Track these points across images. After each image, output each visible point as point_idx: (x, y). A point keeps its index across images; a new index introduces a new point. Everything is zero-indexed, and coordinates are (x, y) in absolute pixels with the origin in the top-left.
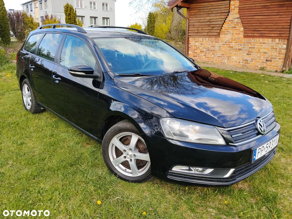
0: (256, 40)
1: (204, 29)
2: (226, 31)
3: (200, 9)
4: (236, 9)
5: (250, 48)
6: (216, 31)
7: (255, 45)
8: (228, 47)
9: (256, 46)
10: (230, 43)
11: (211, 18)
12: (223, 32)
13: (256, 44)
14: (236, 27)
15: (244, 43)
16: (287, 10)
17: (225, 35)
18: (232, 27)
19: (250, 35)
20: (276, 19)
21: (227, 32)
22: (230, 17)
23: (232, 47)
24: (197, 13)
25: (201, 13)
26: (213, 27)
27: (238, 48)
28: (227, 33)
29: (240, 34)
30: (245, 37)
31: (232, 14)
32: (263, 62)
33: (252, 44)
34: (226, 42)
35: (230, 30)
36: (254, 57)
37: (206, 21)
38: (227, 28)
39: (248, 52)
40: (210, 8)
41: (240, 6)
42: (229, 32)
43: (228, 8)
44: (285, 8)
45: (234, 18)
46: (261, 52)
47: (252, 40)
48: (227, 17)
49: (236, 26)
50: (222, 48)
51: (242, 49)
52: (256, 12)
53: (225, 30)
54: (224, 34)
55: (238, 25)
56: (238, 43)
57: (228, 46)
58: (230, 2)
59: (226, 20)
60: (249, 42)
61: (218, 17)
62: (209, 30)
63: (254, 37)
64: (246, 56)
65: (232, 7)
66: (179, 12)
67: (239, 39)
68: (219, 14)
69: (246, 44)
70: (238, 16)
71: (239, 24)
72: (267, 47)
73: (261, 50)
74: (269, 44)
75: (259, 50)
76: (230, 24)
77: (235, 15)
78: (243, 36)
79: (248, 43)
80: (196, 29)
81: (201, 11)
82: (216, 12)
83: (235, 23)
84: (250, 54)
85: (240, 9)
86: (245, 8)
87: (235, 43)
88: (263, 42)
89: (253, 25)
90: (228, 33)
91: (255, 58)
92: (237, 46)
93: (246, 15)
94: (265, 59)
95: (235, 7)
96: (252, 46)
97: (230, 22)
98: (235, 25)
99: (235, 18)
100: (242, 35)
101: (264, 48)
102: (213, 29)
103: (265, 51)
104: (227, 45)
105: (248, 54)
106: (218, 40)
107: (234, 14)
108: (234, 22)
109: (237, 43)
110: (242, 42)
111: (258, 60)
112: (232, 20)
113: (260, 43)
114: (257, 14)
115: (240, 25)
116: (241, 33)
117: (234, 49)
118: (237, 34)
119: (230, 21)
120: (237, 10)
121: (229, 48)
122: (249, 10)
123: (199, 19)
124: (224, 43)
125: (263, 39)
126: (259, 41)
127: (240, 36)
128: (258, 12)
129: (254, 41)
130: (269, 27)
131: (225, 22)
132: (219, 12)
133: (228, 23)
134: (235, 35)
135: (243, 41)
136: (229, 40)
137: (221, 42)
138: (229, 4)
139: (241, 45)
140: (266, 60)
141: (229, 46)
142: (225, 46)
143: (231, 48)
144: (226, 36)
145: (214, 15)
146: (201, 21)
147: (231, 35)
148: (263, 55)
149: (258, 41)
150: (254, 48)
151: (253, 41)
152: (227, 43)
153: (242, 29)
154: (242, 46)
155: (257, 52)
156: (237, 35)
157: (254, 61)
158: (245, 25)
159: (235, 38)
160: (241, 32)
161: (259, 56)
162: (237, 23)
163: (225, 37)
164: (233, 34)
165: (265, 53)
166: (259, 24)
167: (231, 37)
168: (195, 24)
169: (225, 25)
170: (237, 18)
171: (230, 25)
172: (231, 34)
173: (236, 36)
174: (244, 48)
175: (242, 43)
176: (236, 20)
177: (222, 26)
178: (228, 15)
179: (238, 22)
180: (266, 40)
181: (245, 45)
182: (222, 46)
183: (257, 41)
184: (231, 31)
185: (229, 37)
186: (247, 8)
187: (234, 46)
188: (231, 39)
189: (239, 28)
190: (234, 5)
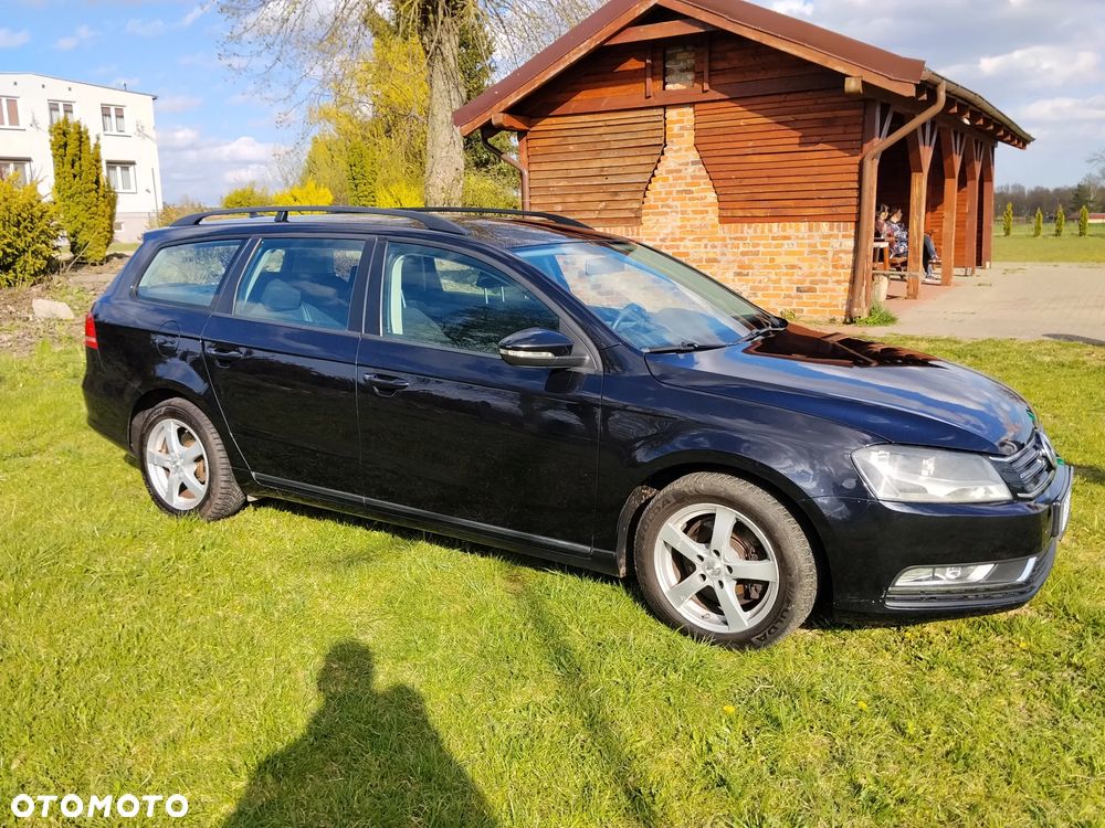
0: (759, 231)
1: (585, 198)
2: (660, 203)
3: (565, 133)
4: (686, 133)
5: (743, 254)
6: (628, 205)
7: (758, 245)
9: (761, 249)
10: (678, 243)
11: (607, 163)
12: (650, 208)
13: (762, 242)
14: (691, 192)
15: (724, 239)
16: (845, 133)
17: (657, 217)
18: (678, 192)
19: (740, 213)
20: (816, 163)
21: (663, 206)
22: (670, 161)
23: (685, 253)
24: (555, 150)
25: (571, 147)
26: (616, 193)
27: (705, 256)
28: (664, 209)
29: (707, 212)
30: (723, 220)
31: (676, 151)
32: (789, 296)
33: (748, 241)
35: (673, 201)
36: (760, 282)
37: (590, 172)
38: (663, 195)
39: (739, 267)
40: (601, 130)
41: (698, 126)
42: (670, 207)
43: (661, 133)
44: (840, 130)
45: (683, 164)
46: (779, 267)
47: (748, 230)
48: (659, 161)
49: (692, 188)
51: (719, 257)
52: (750, 144)
53: (656, 200)
54: (654, 214)
55: (699, 184)
56: (704, 242)
57: (671, 251)
58: (665, 113)
59: (656, 168)
60: (739, 235)
61: (629, 161)
62: (603, 204)
63: (753, 219)
64: (733, 280)
65: (674, 129)
66: (489, 145)
67: (706, 227)
68: (632, 152)
69: (728, 241)
70: (694, 155)
71: (702, 181)
72: (795, 249)
73: (779, 260)
74: (803, 238)
75: (772, 260)
76: (671, 181)
77: (683, 153)
78: (717, 219)
79: (735, 239)
80: (558, 200)
81: (570, 140)
82: (622, 144)
83: (689, 180)
84: (747, 275)
85: (699, 133)
86: (716, 132)
87: (693, 240)
88: (782, 234)
89: (745, 182)
90: (669, 210)
91: (762, 285)
93: (722, 153)
94: (795, 286)
95: (681, 128)
96: (751, 249)
97: (670, 176)
98: (687, 185)
99: (687, 164)
100: (713, 216)
101: (788, 253)
102: (616, 198)
103: (793, 260)
104: (667, 247)
105: (739, 274)
106: (638, 234)
107: (680, 150)
108: (682, 174)
109: (700, 240)
110: (718, 235)
111: (771, 292)
112: (678, 168)
113: (773, 238)
114: (758, 150)
115: (706, 184)
116: (709, 209)
117: (693, 260)
118: (695, 212)
119: (669, 172)
120: (689, 137)
122: (728, 138)
123: (565, 166)
124: (657, 242)
125: (781, 224)
126: (770, 231)
127: (707, 218)
128: (758, 143)
129: (755, 231)
130: (798, 187)
131: (653, 176)
132: (633, 144)
133: (666, 179)
134: (691, 216)
135: (720, 234)
136: (672, 233)
137: (648, 239)
138: (661, 118)
139: (714, 247)
140: (799, 290)
144: (662, 219)
145: (616, 154)
146: (573, 174)
147: (680, 215)
148: (787, 274)
149: (766, 231)
150: (757, 253)
151: (751, 231)
152: (668, 243)
153: (712, 197)
154: (718, 250)
155: (766, 267)
156: (699, 216)
157: (760, 293)
158: (721, 183)
159: (691, 226)
160: (710, 205)
161: (773, 277)
162: (693, 177)
163: (658, 222)
164: (683, 213)
165: (793, 267)
166: (765, 180)
167: (679, 224)
168: (550, 184)
169: (656, 186)
170: (694, 163)
171: (671, 185)
172: (677, 212)
173: (696, 220)
174: (724, 254)
175: (718, 239)
176: (691, 169)
177: (647, 189)
178: (663, 153)
179: (698, 174)
180: (791, 228)
181: (726, 246)
183: (763, 232)
184: (678, 203)
185: (675, 224)
186: (722, 130)
187: (690, 251)
188: (680, 228)
189: (703, 195)
190: (677, 122)
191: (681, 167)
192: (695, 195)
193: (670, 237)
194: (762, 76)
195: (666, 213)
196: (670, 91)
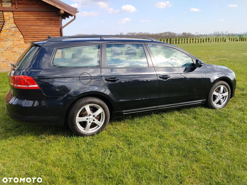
2: (5, 38)
8: (11, 52)
10: (13, 49)
14: (15, 35)
17: (4, 42)
18: (10, 35)
19: (31, 41)
20: (49, 29)
21: (6, 39)
22: (6, 26)
23: (16, 52)
28: (7, 40)
29: (20, 40)
30: (26, 42)
31: (8, 24)
34: (7, 48)
35: (9, 37)
38: (6, 36)
41: (14, 18)
42: (8, 39)
43: (2, 18)
44: (54, 22)
45: (11, 27)
48: (3, 26)
49: (15, 34)
50: (5, 54)
52: (31, 23)
53: (3, 37)
55: (17, 33)
56: (21, 48)
57: (11, 51)
58: (3, 13)
59: (2, 28)
65: (6, 18)
67: (21, 44)
70: (14, 25)
71: (18, 32)
77: (11, 24)
78: (24, 42)
83: (13, 32)
85: (15, 20)
86: (20, 19)
87: (18, 48)
89: (31, 33)
90: (8, 40)
92: (21, 50)
93: (23, 25)
95: (9, 18)
97: (7, 31)
98: (13, 33)
99: (12, 27)
104: (9, 50)
108: (11, 30)
109: (19, 48)
110: (25, 47)
112: (9, 28)
114: (33, 25)
115: (19, 33)
117: (18, 53)
118: (17, 40)
119: (7, 29)
120: (12, 20)
121: (13, 53)
122: (24, 21)
124: (6, 49)
127: (21, 42)
128: (33, 23)
130: (46, 35)
131: (1, 30)
134: (16, 41)
136: (10, 46)
137: (2, 48)
139: (24, 50)
141: (12, 51)
142: (8, 51)
143: (15, 53)
144: (6, 42)
147: (12, 41)
153: (22, 36)
156: (17, 42)
158: (24, 33)
159: (16, 44)
160: (21, 38)
162: (15, 31)
163: (5, 43)
164: (13, 41)
166: (37, 33)
167: (12, 43)
169: (3, 33)
170: (14, 27)
171: (8, 33)
172: (11, 41)
173: (18, 43)
176: (14, 29)
178: (4, 24)
179: (16, 30)
182: (4, 52)
184: (11, 38)
185: (11, 44)
186: (22, 19)
187: (17, 51)
188: (12, 45)
189: (19, 36)
190: (8, 16)
191: (10, 28)
192: (16, 36)
193: (10, 47)
194: (32, 6)
196: (4, 7)
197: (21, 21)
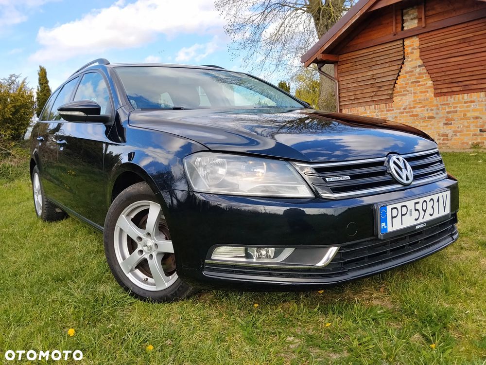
0: (456, 99)
1: (365, 91)
2: (402, 90)
3: (355, 60)
4: (415, 51)
5: (448, 112)
6: (386, 92)
7: (456, 107)
8: (411, 116)
9: (458, 109)
10: (413, 109)
11: (375, 72)
12: (398, 92)
13: (459, 105)
14: (419, 82)
15: (437, 105)
17: (401, 97)
18: (412, 82)
19: (446, 90)
21: (404, 91)
22: (407, 67)
23: (417, 115)
24: (350, 69)
25: (358, 67)
26: (380, 87)
27: (427, 115)
28: (405, 93)
29: (427, 92)
30: (437, 95)
31: (410, 61)
32: (475, 135)
33: (451, 105)
34: (405, 109)
35: (410, 87)
36: (458, 128)
37: (367, 78)
38: (404, 85)
39: (446, 120)
40: (372, 56)
41: (421, 47)
42: (408, 91)
43: (402, 53)
45: (414, 68)
46: (469, 118)
47: (450, 99)
48: (401, 68)
49: (419, 80)
50: (401, 120)
51: (435, 116)
52: (449, 52)
53: (400, 88)
54: (399, 95)
55: (423, 77)
56: (427, 108)
57: (409, 114)
58: (404, 42)
59: (400, 71)
60: (445, 102)
61: (386, 70)
62: (374, 93)
63: (452, 93)
64: (443, 128)
65: (408, 50)
66: (322, 71)
67: (427, 99)
68: (387, 65)
69: (440, 106)
70: (420, 62)
71: (424, 75)
72: (478, 107)
73: (468, 115)
74: (482, 101)
75: (465, 115)
76: (408, 78)
77: (414, 62)
78: (433, 95)
79: (443, 105)
80: (352, 94)
81: (357, 63)
82: (383, 61)
83: (417, 75)
84: (451, 124)
85: (422, 51)
86: (431, 48)
87: (421, 107)
88: (469, 100)
89: (447, 73)
90: (407, 93)
91: (460, 129)
92: (426, 112)
93: (434, 59)
94: (479, 129)
95: (413, 49)
96: (452, 109)
97: (407, 75)
98: (417, 78)
99: (416, 67)
100: (431, 94)
101: (474, 110)
102: (381, 89)
103: (477, 114)
104: (407, 112)
105: (446, 124)
106: (392, 107)
107: (412, 60)
108: (414, 73)
109: (424, 107)
110: (434, 104)
111: (465, 133)
112: (411, 70)
113: (465, 103)
114: (453, 55)
115: (426, 76)
116: (429, 90)
117: (421, 118)
118: (421, 92)
119: (407, 73)
120: (417, 53)
121: (412, 118)
122: (437, 50)
123: (356, 76)
124: (402, 110)
125: (469, 94)
126: (463, 98)
127: (428, 95)
128: (453, 51)
129: (454, 99)
130: (477, 73)
131: (399, 76)
132: (388, 60)
133: (405, 77)
134: (419, 94)
135: (435, 103)
136: (410, 105)
137: (396, 109)
138: (402, 45)
139: (432, 110)
140: (481, 131)
141: (411, 114)
142: (405, 114)
143: (416, 118)
144: (404, 98)
145: (379, 67)
146: (359, 80)
147: (413, 95)
148: (473, 122)
149: (461, 99)
150: (456, 112)
151: (452, 100)
152: (407, 110)
153: (430, 83)
154: (434, 112)
155: (461, 119)
156: (422, 94)
157: (458, 134)
158: (434, 75)
159: (419, 100)
160: (429, 87)
161: (466, 124)
162: (420, 74)
163: (401, 100)
164: (415, 93)
165: (477, 118)
166: (458, 71)
167: (413, 99)
168: (349, 86)
169: (400, 81)
170: (420, 66)
171: (408, 79)
172: (411, 94)
173: (422, 96)
174: (437, 114)
175: (433, 106)
176: (418, 70)
177: (395, 83)
178: (403, 63)
179: (422, 72)
180: (475, 96)
181: (438, 109)
182: (398, 115)
183: (459, 100)
184: (412, 89)
185: (410, 100)
186: (434, 47)
187: (419, 113)
188: (413, 101)
189: (425, 83)
190: (410, 46)
191: (412, 69)
192: (421, 83)
193: (408, 107)
194: (454, 14)
195: (405, 95)
196: (406, 30)
197: (430, 52)
